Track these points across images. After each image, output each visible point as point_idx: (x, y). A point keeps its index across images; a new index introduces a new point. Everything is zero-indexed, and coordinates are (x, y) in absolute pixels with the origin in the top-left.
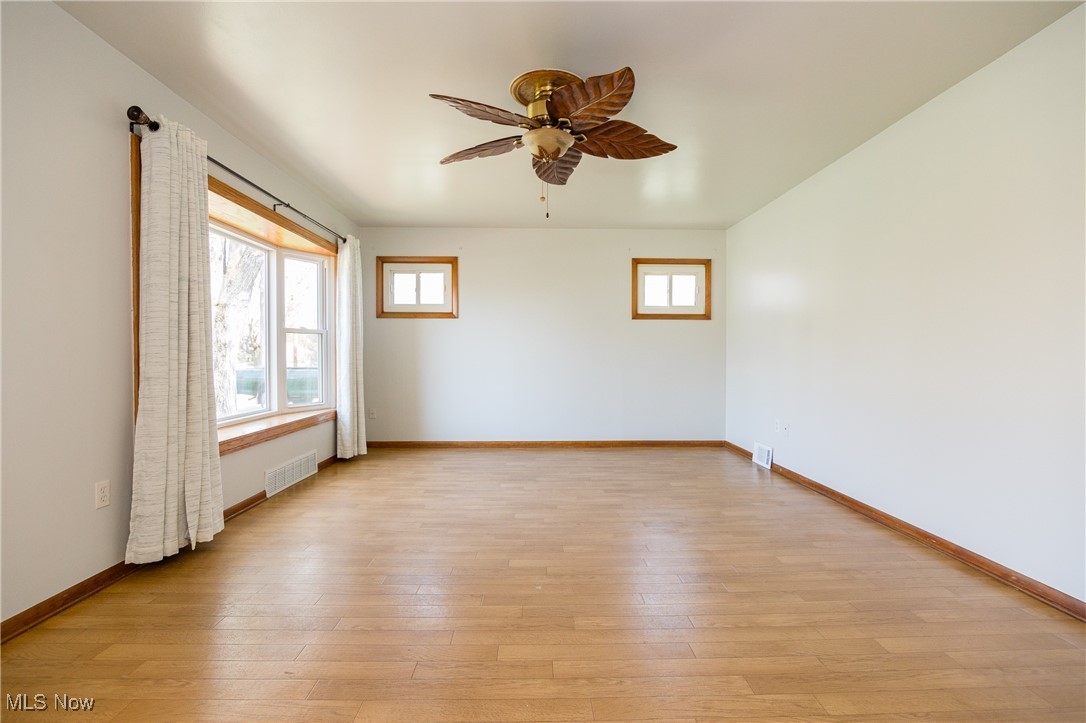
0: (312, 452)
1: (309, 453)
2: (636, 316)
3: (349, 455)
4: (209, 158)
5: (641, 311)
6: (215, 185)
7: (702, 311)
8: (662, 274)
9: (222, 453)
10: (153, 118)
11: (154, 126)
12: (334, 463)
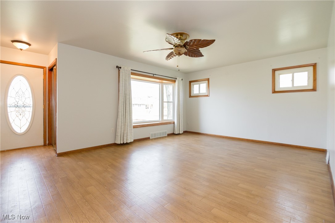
0: (166, 131)
1: (164, 131)
2: (274, 92)
3: (176, 133)
4: (131, 70)
5: (276, 90)
6: (133, 74)
7: (311, 88)
8: (289, 73)
9: (133, 128)
10: (120, 67)
11: (121, 68)
12: (173, 135)
